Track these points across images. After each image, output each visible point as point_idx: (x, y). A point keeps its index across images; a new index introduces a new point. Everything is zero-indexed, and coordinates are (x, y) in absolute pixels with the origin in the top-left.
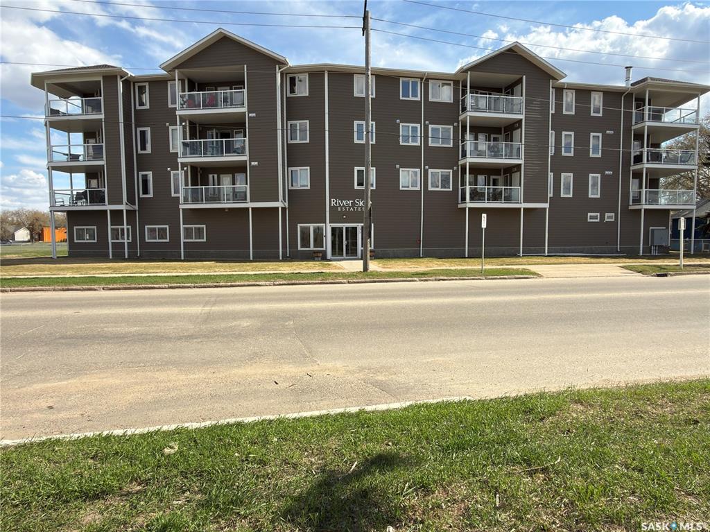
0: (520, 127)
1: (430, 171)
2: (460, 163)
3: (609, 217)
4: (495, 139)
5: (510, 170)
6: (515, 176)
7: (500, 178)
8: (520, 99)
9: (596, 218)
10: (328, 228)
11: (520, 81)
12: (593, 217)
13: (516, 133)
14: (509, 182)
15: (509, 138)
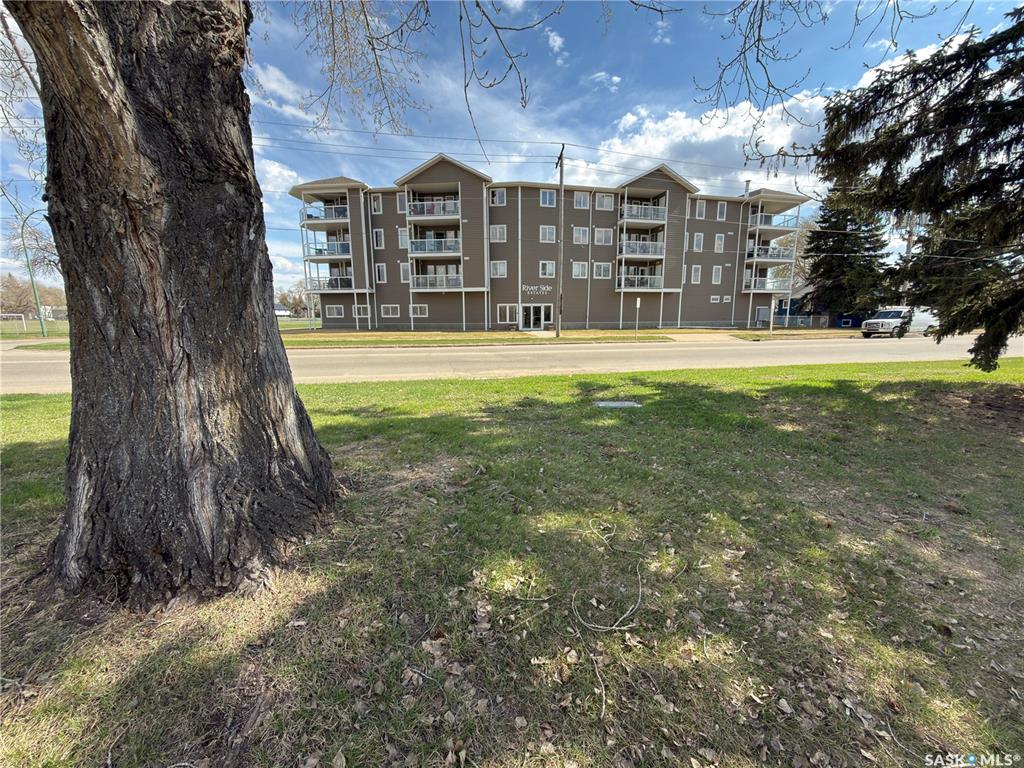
0: (663, 230)
1: (595, 264)
2: (618, 258)
3: (727, 299)
4: (644, 239)
5: (654, 263)
6: (658, 268)
7: (647, 269)
8: (664, 207)
9: (717, 299)
10: (520, 308)
11: (664, 194)
12: (715, 299)
13: (660, 235)
14: (653, 273)
15: (654, 239)
